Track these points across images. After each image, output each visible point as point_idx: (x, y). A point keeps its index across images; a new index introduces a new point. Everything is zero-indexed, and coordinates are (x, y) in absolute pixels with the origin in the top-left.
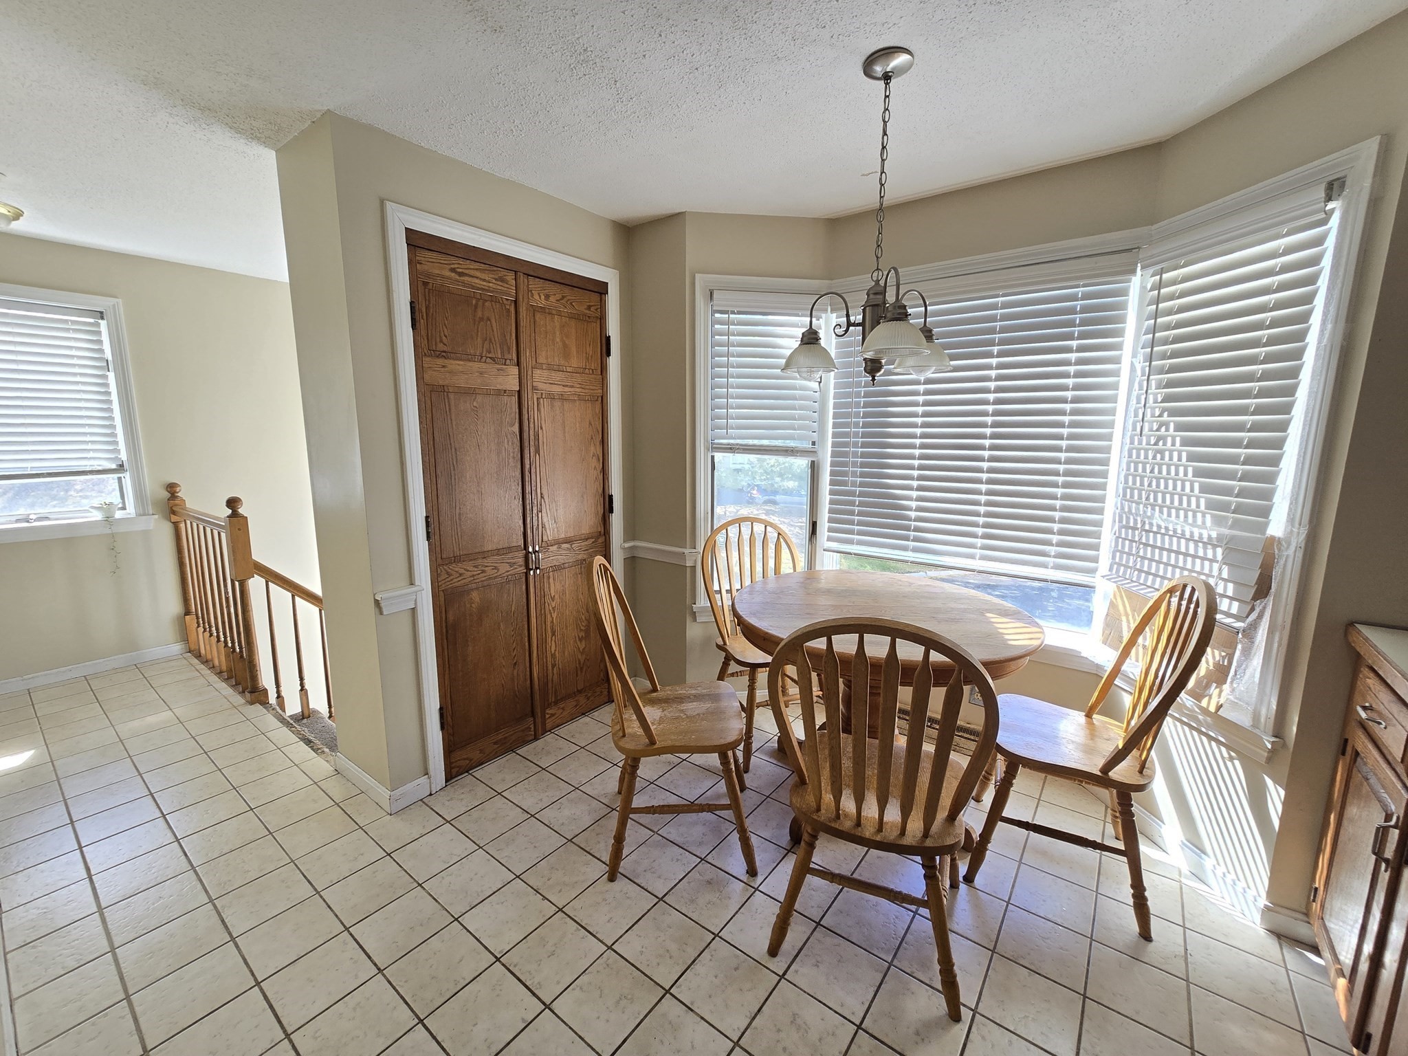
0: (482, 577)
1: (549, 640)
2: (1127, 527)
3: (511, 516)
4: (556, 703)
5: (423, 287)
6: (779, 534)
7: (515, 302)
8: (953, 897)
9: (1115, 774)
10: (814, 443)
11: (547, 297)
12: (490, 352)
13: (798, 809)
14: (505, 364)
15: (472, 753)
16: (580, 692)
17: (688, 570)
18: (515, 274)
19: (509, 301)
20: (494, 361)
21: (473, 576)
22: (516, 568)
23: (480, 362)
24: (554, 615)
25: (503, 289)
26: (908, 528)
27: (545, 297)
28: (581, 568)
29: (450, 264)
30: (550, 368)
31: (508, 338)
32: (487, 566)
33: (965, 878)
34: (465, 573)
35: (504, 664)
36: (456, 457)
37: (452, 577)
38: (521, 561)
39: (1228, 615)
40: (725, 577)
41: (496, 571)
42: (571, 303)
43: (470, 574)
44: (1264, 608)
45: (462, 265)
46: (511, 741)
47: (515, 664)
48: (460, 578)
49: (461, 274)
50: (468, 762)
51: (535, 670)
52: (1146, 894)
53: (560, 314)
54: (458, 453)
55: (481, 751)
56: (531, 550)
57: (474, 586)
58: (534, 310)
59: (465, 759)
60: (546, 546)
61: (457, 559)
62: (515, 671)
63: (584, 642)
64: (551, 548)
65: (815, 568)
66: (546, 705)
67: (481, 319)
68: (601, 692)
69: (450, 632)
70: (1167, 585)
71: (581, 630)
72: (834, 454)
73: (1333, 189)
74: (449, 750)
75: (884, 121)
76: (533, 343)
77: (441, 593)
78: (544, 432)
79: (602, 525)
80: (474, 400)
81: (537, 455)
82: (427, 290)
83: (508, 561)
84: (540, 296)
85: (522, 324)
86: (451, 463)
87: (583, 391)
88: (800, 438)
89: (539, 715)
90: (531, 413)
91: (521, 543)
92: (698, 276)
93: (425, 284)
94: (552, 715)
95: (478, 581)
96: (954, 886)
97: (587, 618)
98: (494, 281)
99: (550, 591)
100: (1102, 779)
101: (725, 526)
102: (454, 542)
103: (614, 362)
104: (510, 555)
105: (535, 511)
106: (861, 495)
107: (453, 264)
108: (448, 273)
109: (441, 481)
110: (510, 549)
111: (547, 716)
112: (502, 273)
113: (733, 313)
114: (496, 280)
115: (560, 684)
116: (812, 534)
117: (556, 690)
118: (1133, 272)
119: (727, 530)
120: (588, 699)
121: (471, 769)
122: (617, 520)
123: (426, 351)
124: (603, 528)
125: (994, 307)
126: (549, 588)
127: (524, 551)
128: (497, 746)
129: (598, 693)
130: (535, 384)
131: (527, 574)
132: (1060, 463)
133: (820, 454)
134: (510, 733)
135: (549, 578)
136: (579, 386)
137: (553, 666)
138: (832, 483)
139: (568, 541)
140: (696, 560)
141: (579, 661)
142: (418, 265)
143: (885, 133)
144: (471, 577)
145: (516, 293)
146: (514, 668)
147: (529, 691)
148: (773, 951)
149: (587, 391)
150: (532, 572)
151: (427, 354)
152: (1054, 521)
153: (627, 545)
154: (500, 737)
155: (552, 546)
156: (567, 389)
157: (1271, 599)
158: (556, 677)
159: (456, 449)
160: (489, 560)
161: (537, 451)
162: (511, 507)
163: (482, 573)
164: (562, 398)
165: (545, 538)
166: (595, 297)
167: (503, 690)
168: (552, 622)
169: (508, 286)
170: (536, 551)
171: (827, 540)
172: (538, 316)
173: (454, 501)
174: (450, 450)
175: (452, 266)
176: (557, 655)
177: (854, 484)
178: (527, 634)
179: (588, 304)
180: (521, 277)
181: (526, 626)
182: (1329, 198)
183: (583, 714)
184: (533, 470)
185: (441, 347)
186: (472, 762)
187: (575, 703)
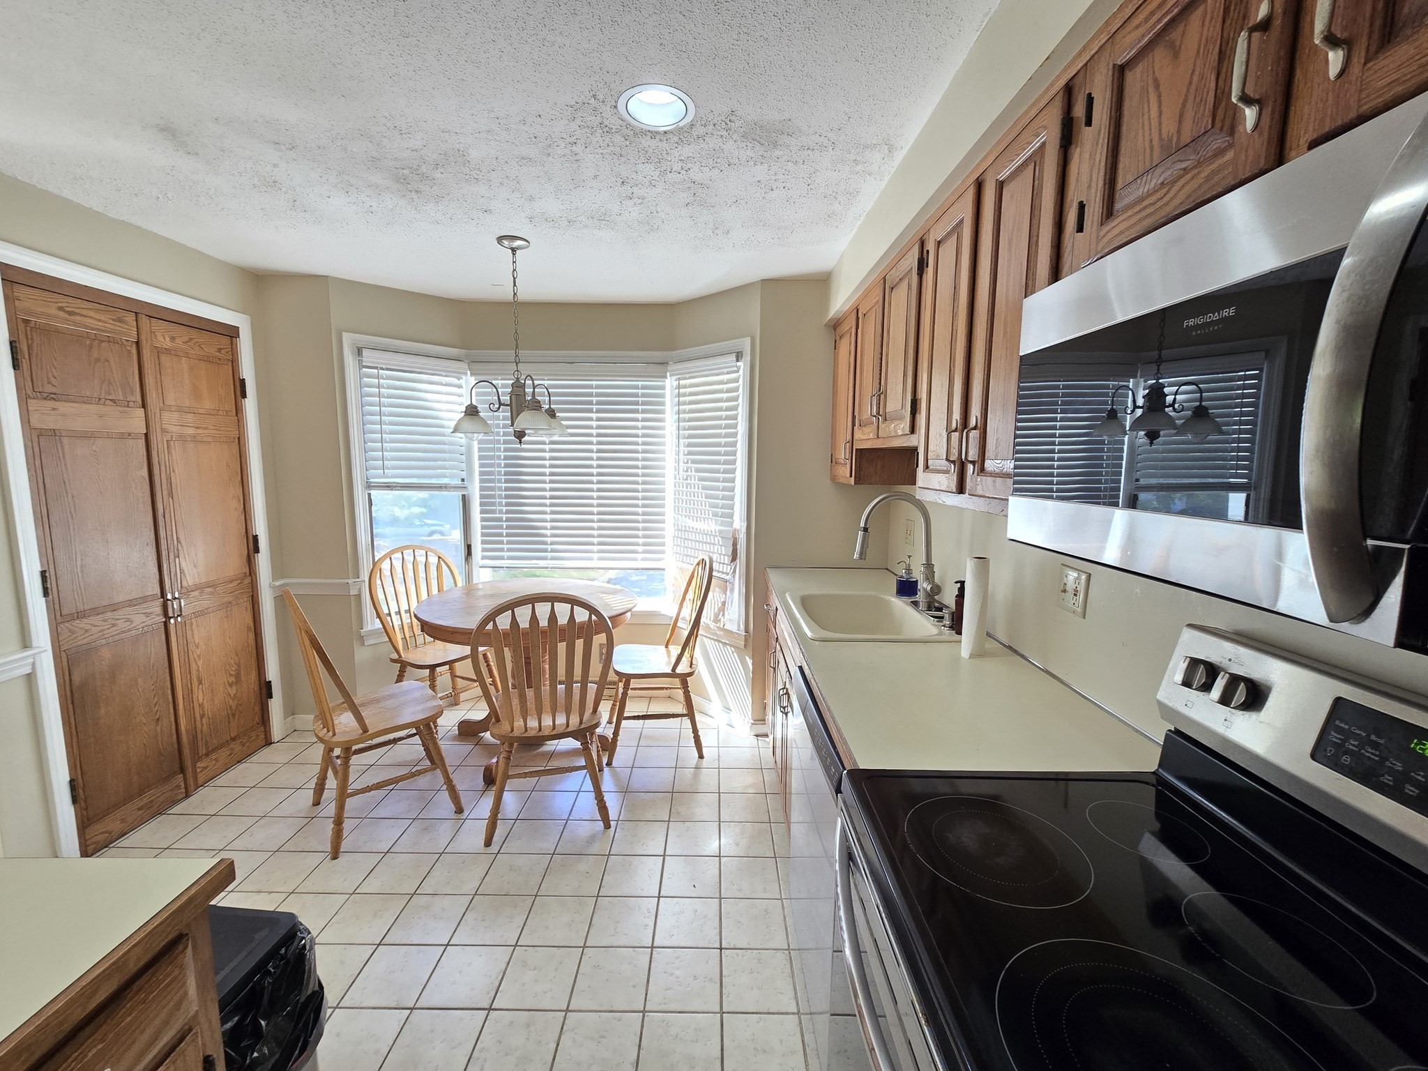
0: (113, 631)
1: (195, 690)
2: (679, 530)
3: (144, 563)
4: (207, 755)
5: (23, 325)
6: (439, 557)
7: (138, 343)
8: (602, 775)
9: (678, 671)
10: (463, 480)
11: (173, 339)
12: (110, 394)
13: (498, 735)
14: (128, 406)
15: (112, 823)
16: (233, 739)
17: (352, 599)
18: (136, 315)
19: (130, 342)
20: (115, 403)
21: (102, 631)
22: (153, 618)
23: (98, 404)
24: (200, 663)
25: (123, 330)
26: (545, 543)
27: (171, 338)
28: (226, 611)
29: (57, 303)
30: (180, 410)
31: (130, 380)
32: (118, 619)
33: (607, 764)
34: (90, 630)
35: (144, 721)
36: (75, 506)
37: (75, 636)
38: (159, 610)
39: (719, 572)
40: (393, 600)
41: (130, 623)
42: (200, 346)
43: (99, 629)
44: (736, 566)
45: (73, 304)
46: (158, 804)
47: (158, 719)
48: (86, 635)
49: (70, 313)
50: (108, 835)
51: (182, 722)
52: (699, 733)
53: (187, 355)
54: (76, 501)
55: (123, 821)
56: (169, 597)
57: (103, 642)
58: (159, 352)
59: (103, 833)
60: (185, 592)
61: (80, 615)
62: (159, 728)
63: (234, 687)
64: (193, 594)
65: (472, 581)
66: (197, 758)
67: (98, 360)
68: (257, 736)
69: (76, 695)
70: (696, 561)
71: (231, 675)
72: (482, 489)
73: (739, 356)
74: (84, 825)
75: (513, 276)
76: (159, 384)
77: (63, 654)
78: (177, 475)
79: (247, 566)
80: (93, 445)
81: (170, 499)
82: (28, 328)
83: (144, 611)
84: (164, 338)
85: (146, 367)
86: (68, 511)
87: (218, 432)
88: (451, 477)
89: (190, 769)
90: (162, 457)
91: (158, 591)
92: (346, 336)
93: (26, 322)
94: (205, 768)
95: (108, 635)
96: (601, 770)
97: (237, 662)
98: (112, 322)
99: (193, 638)
100: (673, 675)
101: (389, 555)
102: (76, 596)
103: (250, 405)
104: (145, 605)
105: (172, 557)
106: (508, 520)
107: (61, 302)
108: (53, 311)
109: (57, 532)
110: (145, 599)
111: (199, 770)
112: (121, 313)
113: (382, 369)
114: (113, 320)
115: (211, 735)
116: (468, 555)
117: (206, 741)
118: (665, 377)
119: (390, 558)
120: (243, 745)
121: (110, 844)
122: (263, 560)
123: (30, 394)
124: (248, 568)
125: (591, 387)
126: (193, 635)
127: (162, 600)
128: (142, 812)
129: (254, 737)
130: (164, 426)
131: (166, 624)
132: (638, 492)
133: (470, 488)
134: (157, 795)
135: (191, 624)
136: (213, 428)
137: (202, 716)
138: (482, 512)
139: (212, 585)
140: (360, 589)
141: (231, 707)
142: (16, 301)
143: (515, 285)
144: (99, 632)
145: (138, 335)
146: (157, 724)
147: (176, 746)
148: (488, 843)
149: (221, 432)
150: (172, 621)
151: (31, 396)
152: (639, 530)
153: (277, 583)
154: (145, 800)
155: (193, 591)
156: (200, 431)
157: (738, 561)
158: (205, 727)
159: (73, 497)
160: (120, 612)
161: (171, 494)
162: (143, 554)
163: (112, 627)
164: (195, 439)
165: (185, 584)
166: (226, 340)
167: (146, 749)
168: (198, 670)
169: (127, 327)
170: (176, 598)
171: (482, 559)
172: (163, 357)
173: (74, 552)
174: (66, 498)
175: (60, 305)
176: (206, 705)
177: (501, 512)
178: (169, 686)
179: (219, 347)
180: (144, 321)
181: (168, 678)
182: (738, 361)
183: (239, 762)
184: (167, 515)
185: (49, 389)
186: (113, 834)
187: (228, 752)
